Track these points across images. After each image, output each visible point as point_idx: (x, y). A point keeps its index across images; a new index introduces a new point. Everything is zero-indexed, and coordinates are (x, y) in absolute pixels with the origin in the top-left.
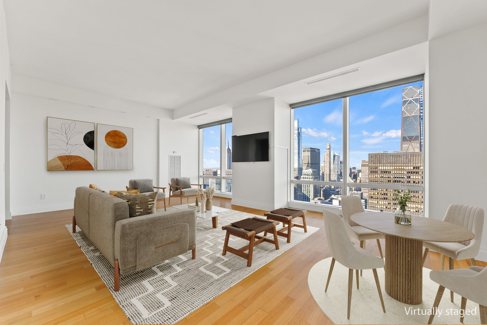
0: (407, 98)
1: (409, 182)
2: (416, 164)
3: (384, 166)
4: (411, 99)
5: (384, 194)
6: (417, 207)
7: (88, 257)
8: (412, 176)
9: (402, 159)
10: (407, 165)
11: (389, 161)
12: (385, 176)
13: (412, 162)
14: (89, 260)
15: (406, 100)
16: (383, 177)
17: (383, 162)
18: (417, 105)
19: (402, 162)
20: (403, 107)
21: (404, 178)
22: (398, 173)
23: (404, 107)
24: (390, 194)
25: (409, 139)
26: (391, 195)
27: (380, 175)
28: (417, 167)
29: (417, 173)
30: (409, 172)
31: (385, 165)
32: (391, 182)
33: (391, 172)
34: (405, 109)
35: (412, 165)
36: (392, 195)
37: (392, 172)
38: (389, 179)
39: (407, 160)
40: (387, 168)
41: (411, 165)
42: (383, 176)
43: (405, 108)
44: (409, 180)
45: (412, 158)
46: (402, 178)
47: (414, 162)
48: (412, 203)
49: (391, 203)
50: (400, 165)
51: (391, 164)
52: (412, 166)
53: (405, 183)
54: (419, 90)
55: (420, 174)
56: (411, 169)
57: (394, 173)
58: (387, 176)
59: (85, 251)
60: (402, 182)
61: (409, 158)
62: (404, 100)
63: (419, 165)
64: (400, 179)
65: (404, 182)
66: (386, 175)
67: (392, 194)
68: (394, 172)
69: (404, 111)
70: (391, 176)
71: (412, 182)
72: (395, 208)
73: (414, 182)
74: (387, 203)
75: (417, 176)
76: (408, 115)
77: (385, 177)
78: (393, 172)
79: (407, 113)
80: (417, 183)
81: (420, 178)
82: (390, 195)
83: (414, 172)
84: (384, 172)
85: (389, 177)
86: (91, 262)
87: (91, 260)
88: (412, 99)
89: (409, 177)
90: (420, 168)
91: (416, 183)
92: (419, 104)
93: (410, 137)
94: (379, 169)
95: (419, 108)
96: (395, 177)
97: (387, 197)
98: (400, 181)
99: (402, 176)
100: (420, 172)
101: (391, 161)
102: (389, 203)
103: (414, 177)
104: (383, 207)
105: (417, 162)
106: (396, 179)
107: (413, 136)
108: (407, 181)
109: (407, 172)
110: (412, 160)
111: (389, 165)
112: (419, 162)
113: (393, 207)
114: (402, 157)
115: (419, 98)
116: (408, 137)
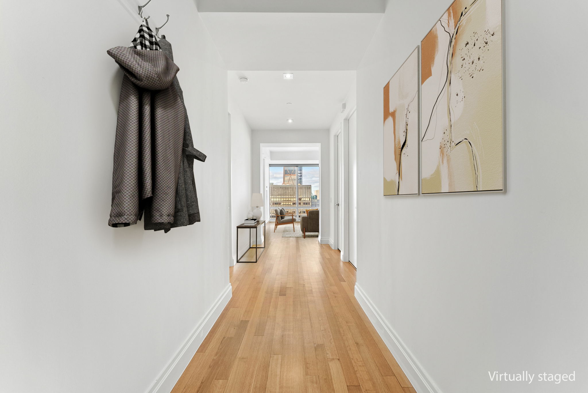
9: (289, 192)
11: (279, 193)
17: (274, 194)
19: (289, 194)
25: (289, 172)
31: (276, 197)
39: (293, 192)
50: (288, 197)
51: (281, 196)
55: (302, 204)
78: (283, 204)
93: (290, 171)
94: (272, 201)
100: (302, 203)
101: (281, 193)
107: (293, 170)
111: (279, 197)
114: (289, 189)
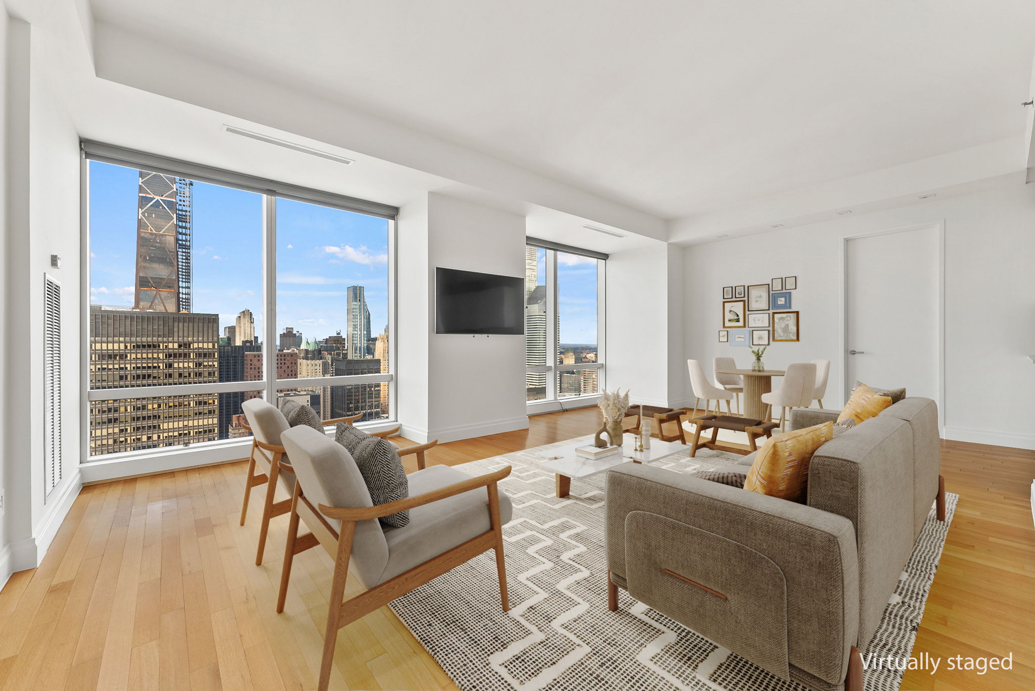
0: (151, 193)
1: (170, 376)
2: (185, 338)
3: (108, 342)
4: (157, 198)
5: (109, 410)
6: (186, 425)
7: (930, 582)
8: (176, 362)
9: (156, 327)
10: (164, 339)
12: (111, 367)
13: (176, 334)
14: (932, 577)
15: (147, 196)
16: (105, 368)
17: (105, 333)
18: (172, 215)
20: (140, 209)
21: (159, 367)
22: (145, 358)
23: (143, 210)
24: (124, 408)
25: (154, 283)
26: (126, 410)
27: (98, 364)
28: (185, 344)
29: (185, 355)
30: (170, 356)
32: (126, 378)
33: (126, 357)
34: (144, 216)
35: (176, 339)
36: (129, 411)
37: (129, 355)
38: (122, 373)
39: (166, 328)
40: (116, 346)
41: (173, 339)
42: (105, 366)
43: (146, 214)
44: (171, 371)
45: (176, 324)
46: (155, 367)
47: (181, 334)
48: (177, 420)
49: (126, 430)
51: (129, 338)
52: (176, 342)
53: (162, 378)
54: (175, 185)
55: (192, 357)
56: (174, 349)
57: (135, 357)
58: (117, 366)
59: (919, 600)
60: (155, 378)
61: (171, 324)
62: (144, 195)
63: (190, 339)
64: (150, 371)
65: (159, 378)
66: (114, 364)
67: (129, 407)
68: (135, 355)
69: (142, 219)
70: (127, 366)
71: (177, 375)
72: (137, 439)
73: (180, 375)
74: (117, 430)
75: (186, 362)
76: (151, 230)
77: (111, 369)
79: (149, 225)
80: (186, 377)
81: (192, 367)
82: (124, 410)
83: (180, 355)
84: (110, 357)
85: (122, 368)
86: (934, 571)
87: (931, 572)
88: (162, 198)
89: (170, 366)
90: (192, 345)
91: (184, 377)
92: (175, 215)
93: (156, 278)
95: (175, 223)
96: (138, 368)
97: (116, 415)
98: (149, 376)
99: (155, 365)
100: (192, 354)
101: (128, 330)
102: (121, 431)
103: (181, 365)
104: (105, 442)
105: (186, 334)
106: (139, 372)
107: (164, 279)
108: (166, 375)
109: (166, 355)
110: (176, 329)
112: (191, 333)
113: (132, 438)
114: (154, 321)
115: (175, 201)
116: (152, 278)
